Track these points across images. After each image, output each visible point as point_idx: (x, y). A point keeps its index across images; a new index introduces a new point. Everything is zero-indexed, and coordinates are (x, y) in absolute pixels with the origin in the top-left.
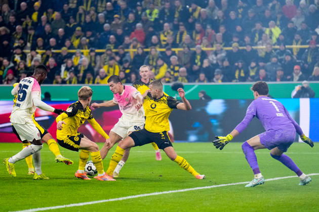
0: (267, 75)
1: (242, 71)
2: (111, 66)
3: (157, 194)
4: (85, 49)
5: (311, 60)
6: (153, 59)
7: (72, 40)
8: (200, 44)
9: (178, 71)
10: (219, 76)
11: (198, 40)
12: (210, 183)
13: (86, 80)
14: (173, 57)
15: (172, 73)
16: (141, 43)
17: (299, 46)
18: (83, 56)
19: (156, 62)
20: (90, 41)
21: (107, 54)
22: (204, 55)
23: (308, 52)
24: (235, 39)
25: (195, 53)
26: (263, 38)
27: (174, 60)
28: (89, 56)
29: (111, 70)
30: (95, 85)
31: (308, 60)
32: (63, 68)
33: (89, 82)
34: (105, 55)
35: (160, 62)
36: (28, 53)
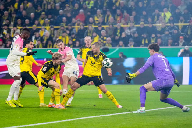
0: (162, 42)
1: (146, 40)
2: (63, 37)
3: (92, 117)
4: (48, 26)
5: (190, 33)
6: (90, 32)
7: (39, 21)
8: (120, 23)
9: (106, 40)
10: (132, 43)
11: (119, 20)
12: (126, 111)
13: (48, 46)
14: (103, 31)
15: (102, 41)
16: (82, 22)
17: (183, 24)
18: (46, 30)
19: (92, 34)
20: (50, 21)
21: (61, 29)
22: (122, 30)
23: (188, 28)
24: (142, 20)
26: (160, 19)
27: (103, 33)
28: (50, 30)
29: (64, 39)
30: (54, 48)
31: (188, 33)
33: (50, 47)
34: (60, 30)
35: (95, 34)
36: (12, 28)
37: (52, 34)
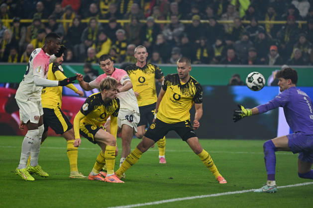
0: (236, 56)
1: (205, 51)
4: (6, 18)
5: (289, 39)
8: (150, 15)
10: (177, 56)
13: (10, 57)
14: (119, 30)
15: (118, 50)
17: (273, 22)
18: (4, 27)
19: (97, 37)
20: (11, 8)
22: (157, 29)
23: (285, 29)
24: (194, 11)
25: (145, 27)
26: (229, 10)
27: (120, 34)
28: (13, 28)
31: (285, 39)
33: (13, 60)
35: (102, 37)
37: (17, 34)
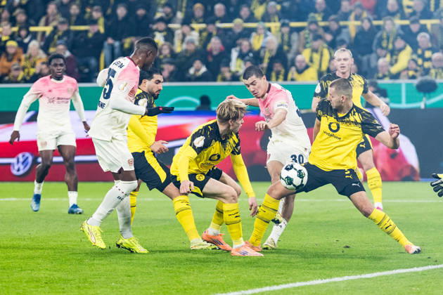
2: (315, 50)
4: (275, 21)
6: (388, 39)
7: (252, 8)
9: (429, 59)
14: (423, 34)
15: (420, 61)
16: (369, 10)
18: (268, 33)
21: (310, 30)
27: (423, 39)
28: (280, 34)
29: (316, 57)
30: (289, 83)
32: (235, 54)
33: (277, 78)
34: (307, 31)
35: (400, 43)
36: (178, 29)
37: (286, 43)
